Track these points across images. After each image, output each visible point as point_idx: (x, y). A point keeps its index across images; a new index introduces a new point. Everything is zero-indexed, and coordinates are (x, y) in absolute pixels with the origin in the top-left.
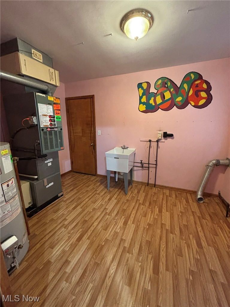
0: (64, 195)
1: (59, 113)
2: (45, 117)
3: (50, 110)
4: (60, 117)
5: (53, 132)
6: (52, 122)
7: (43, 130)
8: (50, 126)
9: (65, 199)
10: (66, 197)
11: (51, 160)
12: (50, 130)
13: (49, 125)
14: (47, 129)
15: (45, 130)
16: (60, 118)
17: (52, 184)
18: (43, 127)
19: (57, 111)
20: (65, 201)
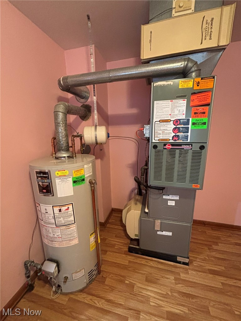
0: (190, 267)
1: (204, 113)
2: (165, 123)
3: (179, 108)
4: (205, 120)
5: (177, 151)
6: (179, 132)
7: (155, 147)
8: (172, 141)
9: (183, 276)
10: (188, 273)
11: (177, 198)
12: (171, 147)
13: (171, 138)
14: (165, 145)
15: (160, 147)
16: (204, 123)
17: (170, 234)
18: (158, 141)
19: (198, 108)
20: (178, 280)
